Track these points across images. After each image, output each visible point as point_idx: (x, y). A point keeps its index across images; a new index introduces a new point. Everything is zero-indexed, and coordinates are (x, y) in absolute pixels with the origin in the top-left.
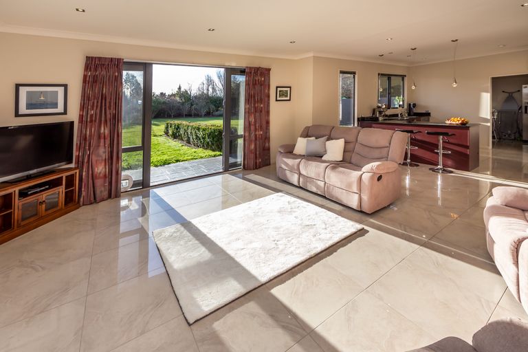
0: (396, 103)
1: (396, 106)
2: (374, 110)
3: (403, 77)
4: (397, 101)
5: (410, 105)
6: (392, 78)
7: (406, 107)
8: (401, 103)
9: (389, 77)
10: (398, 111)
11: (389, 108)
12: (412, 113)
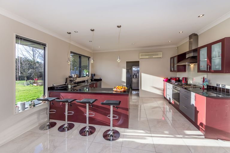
0: (85, 74)
1: (85, 75)
2: (67, 79)
3: (89, 58)
4: (85, 72)
5: (92, 74)
6: (82, 58)
7: (90, 76)
8: (87, 74)
9: (80, 56)
10: (86, 79)
11: (80, 77)
12: (93, 80)
